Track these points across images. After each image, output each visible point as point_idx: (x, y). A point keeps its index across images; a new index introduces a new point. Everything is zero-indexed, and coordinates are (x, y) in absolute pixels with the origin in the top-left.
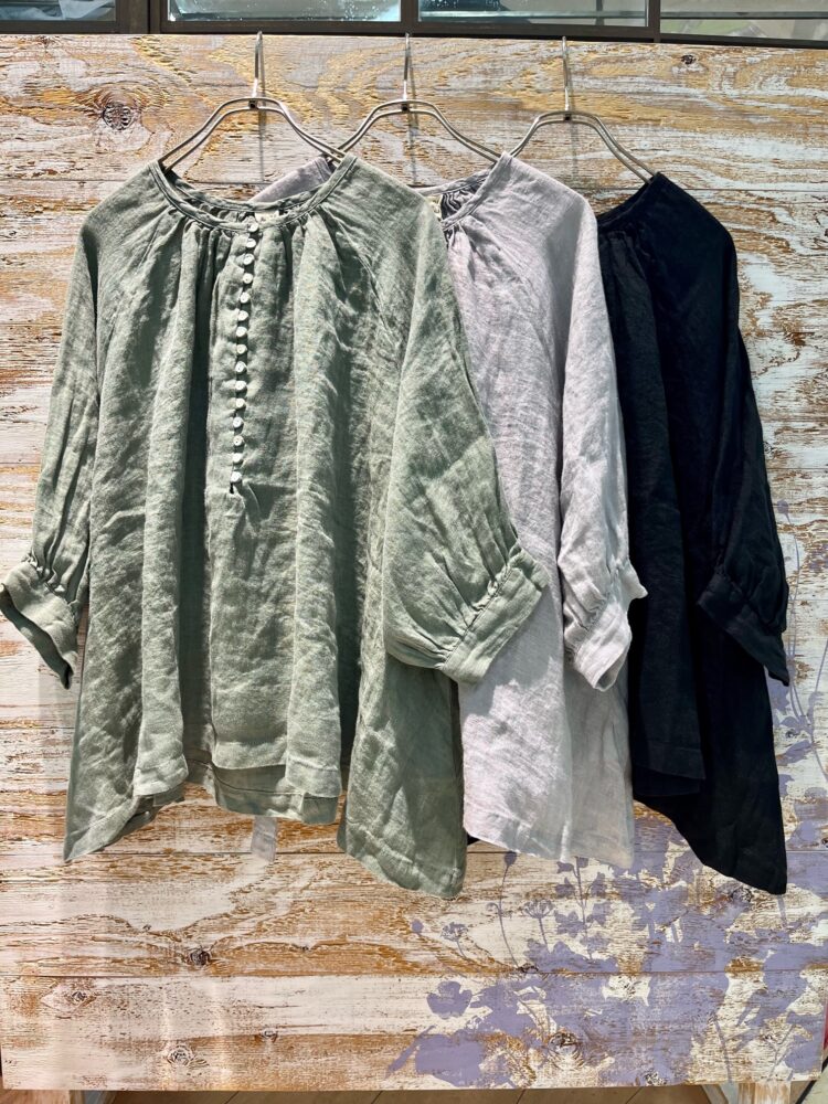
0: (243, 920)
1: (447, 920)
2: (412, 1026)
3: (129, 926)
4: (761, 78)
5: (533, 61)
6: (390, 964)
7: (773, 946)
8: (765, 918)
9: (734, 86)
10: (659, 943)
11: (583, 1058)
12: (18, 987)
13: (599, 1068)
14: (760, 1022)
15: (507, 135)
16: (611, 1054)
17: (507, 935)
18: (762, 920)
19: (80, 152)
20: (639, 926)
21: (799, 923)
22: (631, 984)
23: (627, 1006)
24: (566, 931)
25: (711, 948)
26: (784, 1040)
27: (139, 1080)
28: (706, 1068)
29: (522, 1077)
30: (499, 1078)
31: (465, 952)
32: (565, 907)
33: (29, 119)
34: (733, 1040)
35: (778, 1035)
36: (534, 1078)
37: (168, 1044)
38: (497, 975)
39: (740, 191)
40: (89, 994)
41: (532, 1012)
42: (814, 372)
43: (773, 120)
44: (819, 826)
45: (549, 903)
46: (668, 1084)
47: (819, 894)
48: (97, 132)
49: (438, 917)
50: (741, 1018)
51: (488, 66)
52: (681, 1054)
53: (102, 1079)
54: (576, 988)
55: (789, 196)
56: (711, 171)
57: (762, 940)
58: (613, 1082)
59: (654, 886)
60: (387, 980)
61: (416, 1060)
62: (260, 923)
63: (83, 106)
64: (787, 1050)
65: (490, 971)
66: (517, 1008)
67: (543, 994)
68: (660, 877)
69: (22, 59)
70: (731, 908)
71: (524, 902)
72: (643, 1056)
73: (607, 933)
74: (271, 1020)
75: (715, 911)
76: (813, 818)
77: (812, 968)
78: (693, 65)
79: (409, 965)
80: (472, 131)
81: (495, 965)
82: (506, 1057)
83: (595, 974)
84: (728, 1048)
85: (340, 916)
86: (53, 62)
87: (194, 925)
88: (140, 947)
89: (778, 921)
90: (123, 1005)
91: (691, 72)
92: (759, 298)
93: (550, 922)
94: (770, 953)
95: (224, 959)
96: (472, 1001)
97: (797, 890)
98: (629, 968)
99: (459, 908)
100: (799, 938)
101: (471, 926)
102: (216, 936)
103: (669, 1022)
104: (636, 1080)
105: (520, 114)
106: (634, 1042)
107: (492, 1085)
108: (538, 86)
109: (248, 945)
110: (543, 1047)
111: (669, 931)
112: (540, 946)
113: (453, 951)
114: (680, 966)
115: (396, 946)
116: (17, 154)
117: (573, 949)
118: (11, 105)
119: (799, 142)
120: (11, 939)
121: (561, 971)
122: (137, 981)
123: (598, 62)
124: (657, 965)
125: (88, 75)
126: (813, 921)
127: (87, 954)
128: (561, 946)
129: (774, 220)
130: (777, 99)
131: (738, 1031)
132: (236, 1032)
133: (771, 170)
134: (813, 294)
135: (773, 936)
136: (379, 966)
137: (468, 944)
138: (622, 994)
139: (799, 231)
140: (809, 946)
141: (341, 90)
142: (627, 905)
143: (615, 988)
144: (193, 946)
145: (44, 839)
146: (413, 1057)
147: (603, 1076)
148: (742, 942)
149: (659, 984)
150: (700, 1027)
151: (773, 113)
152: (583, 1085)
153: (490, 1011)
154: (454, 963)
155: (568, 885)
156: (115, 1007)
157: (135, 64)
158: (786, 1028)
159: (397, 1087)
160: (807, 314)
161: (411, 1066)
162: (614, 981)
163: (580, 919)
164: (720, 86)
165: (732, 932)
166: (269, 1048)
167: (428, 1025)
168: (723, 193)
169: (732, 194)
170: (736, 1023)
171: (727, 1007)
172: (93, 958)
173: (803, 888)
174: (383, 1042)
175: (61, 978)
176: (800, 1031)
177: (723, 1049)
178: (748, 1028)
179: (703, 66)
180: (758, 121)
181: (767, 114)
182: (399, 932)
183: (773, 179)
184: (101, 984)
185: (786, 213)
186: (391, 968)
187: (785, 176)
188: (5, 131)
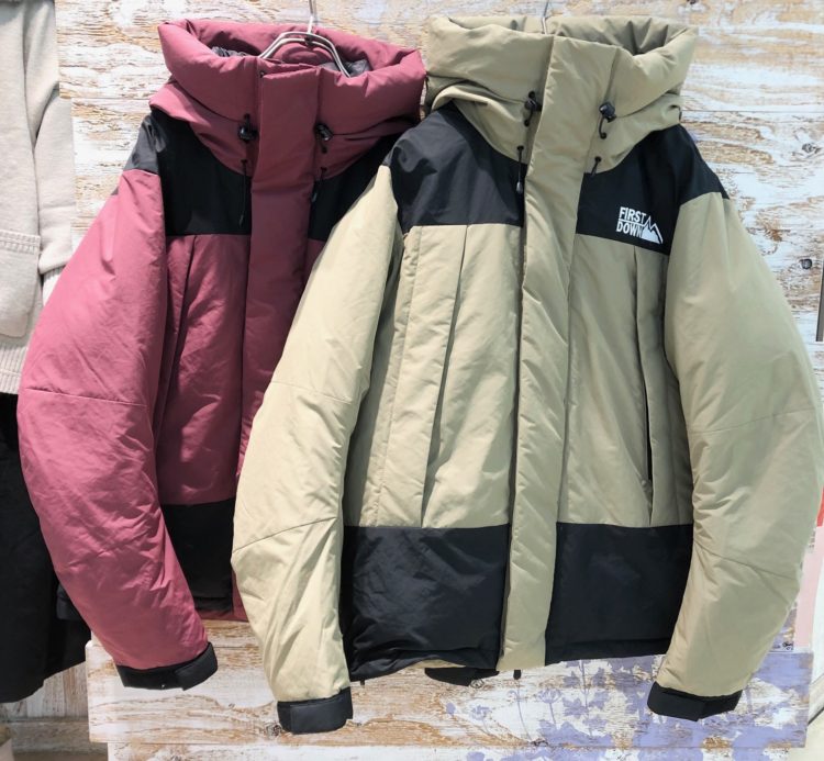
1: (475, 704)
3: (217, 704)
4: (754, 15)
6: (428, 737)
7: (742, 728)
9: (731, 22)
10: (647, 724)
12: (127, 752)
17: (524, 717)
20: (631, 710)
21: (763, 710)
22: (623, 756)
24: (571, 713)
25: (690, 729)
31: (489, 729)
32: (572, 694)
33: (139, 48)
38: (515, 747)
39: (731, 112)
40: (184, 757)
42: (789, 263)
43: (763, 52)
45: (559, 692)
47: (779, 687)
49: (467, 701)
54: (579, 758)
55: (773, 117)
56: (707, 95)
57: (731, 723)
59: (645, 679)
60: (425, 750)
65: (509, 744)
68: (650, 672)
71: (538, 690)
73: (604, 715)
77: (774, 747)
78: (696, 5)
79: (443, 738)
81: (513, 739)
83: (594, 748)
85: (387, 699)
87: (270, 704)
88: (225, 721)
89: (746, 709)
91: (694, 11)
92: (745, 201)
93: (559, 706)
94: (738, 733)
97: (762, 683)
98: (622, 743)
99: (485, 694)
100: (762, 722)
101: (494, 708)
112: (550, 725)
113: (479, 728)
114: (663, 742)
115: (431, 723)
117: (577, 728)
118: (124, 35)
119: (784, 70)
120: (121, 714)
121: (567, 744)
122: (223, 747)
124: (644, 741)
125: (189, 11)
126: (775, 709)
127: (183, 726)
128: (567, 725)
129: (759, 137)
130: (768, 33)
133: (758, 94)
134: (791, 199)
135: (741, 720)
136: (419, 739)
137: (491, 723)
139: (781, 146)
140: (771, 728)
141: (400, 27)
142: (622, 694)
143: (610, 759)
144: (270, 720)
148: (715, 725)
149: (647, 755)
151: (763, 46)
154: (479, 737)
155: (574, 677)
160: (784, 215)
162: (609, 753)
163: (584, 704)
164: (718, 23)
168: (716, 114)
169: (725, 114)
172: (189, 729)
173: (768, 681)
175: (162, 746)
179: (705, 5)
180: (750, 52)
181: (758, 46)
182: (435, 712)
183: (760, 102)
184: (194, 749)
185: (770, 130)
186: (429, 740)
187: (770, 100)
188: (119, 58)
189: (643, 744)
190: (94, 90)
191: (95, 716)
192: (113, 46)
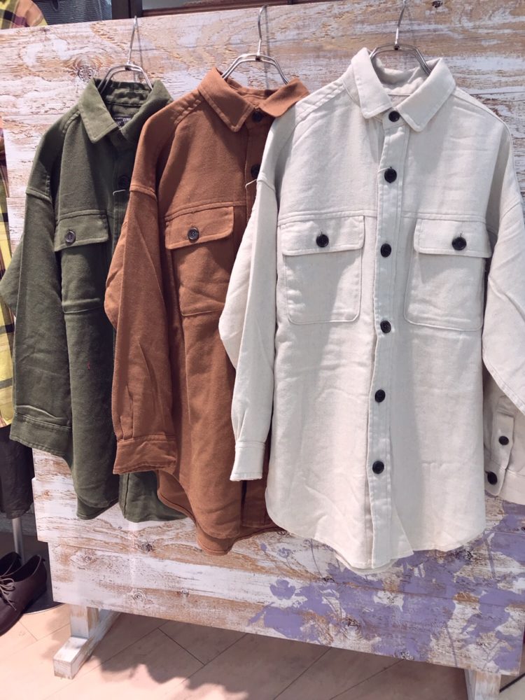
0: (169, 531)
1: (281, 546)
2: (262, 601)
3: (111, 526)
4: (491, 12)
5: (330, 17)
6: (249, 565)
7: (487, 589)
8: (480, 571)
9: (470, 20)
10: (409, 576)
11: (362, 633)
12: (59, 549)
13: (371, 642)
14: (476, 633)
15: (313, 68)
16: (379, 635)
17: (316, 559)
18: (478, 572)
19: (68, 97)
20: (397, 564)
21: (504, 577)
22: (392, 597)
23: (389, 609)
25: (444, 584)
26: (494, 648)
27: (119, 606)
28: (441, 655)
29: (325, 639)
30: (312, 637)
31: (291, 565)
33: (40, 78)
34: (458, 641)
35: (489, 644)
36: (332, 641)
37: (133, 590)
38: (311, 580)
40: (93, 558)
41: (331, 603)
43: (499, 42)
44: (520, 518)
46: (416, 660)
47: (519, 561)
48: (76, 84)
49: (275, 543)
50: (464, 629)
51: (300, 23)
52: (424, 644)
53: (101, 603)
54: (358, 594)
55: (509, 97)
57: (477, 585)
58: (381, 652)
60: (247, 574)
61: (264, 619)
62: (178, 534)
63: (68, 69)
64: (495, 655)
65: (306, 577)
66: (322, 600)
67: (338, 595)
69: (34, 42)
70: (457, 561)
72: (399, 640)
74: (186, 585)
75: (446, 562)
76: (516, 513)
77: (514, 607)
78: (440, 8)
79: (259, 568)
80: (290, 67)
81: (309, 575)
82: (316, 626)
83: (369, 588)
84: (455, 646)
86: (51, 43)
87: (144, 530)
88: (116, 537)
89: (490, 574)
90: (110, 566)
91: (438, 13)
94: (484, 593)
95: (159, 550)
96: (296, 592)
97: (503, 557)
98: (391, 587)
99: (288, 540)
100: (504, 586)
101: (295, 551)
102: (155, 537)
103: (416, 623)
104: (395, 654)
105: (321, 53)
106: (394, 631)
107: (308, 641)
108: (333, 34)
109: (172, 544)
110: (338, 624)
111: (416, 571)
112: (336, 568)
113: (284, 563)
114: (422, 591)
115: (253, 556)
116: (34, 100)
118: (30, 71)
119: (519, 57)
120: (55, 525)
121: (348, 583)
122: (116, 555)
123: (373, 13)
124: (407, 589)
125: (69, 49)
126: (515, 578)
127: (91, 537)
130: (504, 26)
131: (462, 637)
132: (167, 588)
133: (495, 79)
135: (486, 582)
136: (242, 566)
137: (293, 561)
138: (386, 602)
140: (509, 592)
141: (210, 48)
143: (382, 598)
144: (144, 541)
145: (67, 476)
146: (262, 617)
147: (374, 647)
148: (465, 583)
149: (409, 599)
150: (437, 630)
151: (499, 37)
152: (362, 650)
153: (306, 599)
154: (283, 569)
156: (106, 566)
157: (94, 40)
158: (495, 641)
159: (254, 632)
161: (261, 622)
162: (381, 594)
164: (460, 21)
165: (458, 577)
166: (184, 600)
167: (271, 601)
170: (460, 631)
171: (454, 621)
172: (95, 540)
173: (508, 556)
174: (246, 607)
175: (80, 548)
176: (504, 644)
177: (451, 646)
178: (468, 636)
179: (447, 7)
180: (487, 44)
181: (494, 38)
182: (253, 549)
183: (497, 85)
184: (99, 553)
185: (507, 108)
186: (249, 567)
187: (506, 82)
188: (29, 87)
189: (406, 590)
190: (14, 110)
191: (40, 525)
192: (23, 79)
